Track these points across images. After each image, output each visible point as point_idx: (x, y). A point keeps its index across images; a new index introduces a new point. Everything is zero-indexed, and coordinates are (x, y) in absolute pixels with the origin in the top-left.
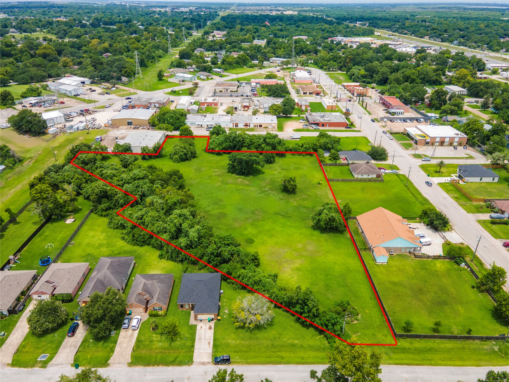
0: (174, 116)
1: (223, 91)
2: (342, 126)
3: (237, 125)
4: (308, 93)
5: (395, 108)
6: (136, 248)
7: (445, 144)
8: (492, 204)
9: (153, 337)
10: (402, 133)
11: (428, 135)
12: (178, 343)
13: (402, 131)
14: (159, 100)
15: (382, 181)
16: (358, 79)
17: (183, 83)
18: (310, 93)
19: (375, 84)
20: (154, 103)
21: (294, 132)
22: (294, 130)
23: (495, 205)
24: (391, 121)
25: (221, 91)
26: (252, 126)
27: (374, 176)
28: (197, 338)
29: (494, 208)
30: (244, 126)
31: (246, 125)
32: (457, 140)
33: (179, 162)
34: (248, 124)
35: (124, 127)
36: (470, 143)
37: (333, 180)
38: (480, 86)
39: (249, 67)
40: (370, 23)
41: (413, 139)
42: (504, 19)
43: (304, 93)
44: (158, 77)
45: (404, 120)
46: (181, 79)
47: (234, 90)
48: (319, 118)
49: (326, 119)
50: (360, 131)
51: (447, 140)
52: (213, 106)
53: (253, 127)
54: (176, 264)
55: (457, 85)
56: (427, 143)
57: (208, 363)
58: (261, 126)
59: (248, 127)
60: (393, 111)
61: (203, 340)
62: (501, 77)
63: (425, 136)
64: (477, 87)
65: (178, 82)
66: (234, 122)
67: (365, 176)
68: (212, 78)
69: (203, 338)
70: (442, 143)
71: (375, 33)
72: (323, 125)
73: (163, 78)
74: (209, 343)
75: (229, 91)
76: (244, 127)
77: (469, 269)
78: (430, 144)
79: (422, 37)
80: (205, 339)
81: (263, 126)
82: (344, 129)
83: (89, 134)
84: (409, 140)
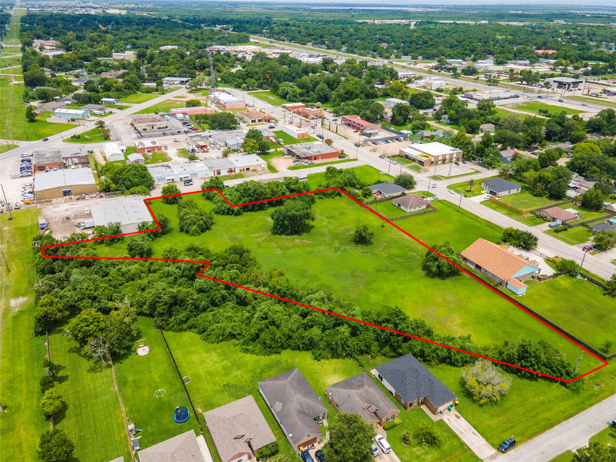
0: (137, 173)
1: (148, 128)
2: (335, 157)
3: (219, 173)
4: (257, 121)
5: (367, 129)
6: (273, 356)
7: (446, 162)
8: (541, 214)
9: (414, 451)
10: (399, 156)
11: (429, 155)
12: (445, 447)
13: (398, 153)
14: (75, 153)
15: (435, 210)
16: (294, 99)
17: (73, 123)
18: (259, 121)
19: (320, 103)
20: (71, 158)
21: (290, 171)
22: (289, 169)
23: (545, 215)
24: (374, 143)
25: (145, 130)
26: (237, 171)
27: (425, 207)
28: (458, 433)
29: (546, 217)
30: (228, 172)
31: (231, 171)
32: (455, 156)
33: (199, 234)
34: (233, 169)
35: (59, 199)
36: (467, 158)
37: (392, 220)
38: (420, 97)
39: (146, 92)
40: (234, 28)
41: (414, 160)
42: (359, 21)
43: (253, 121)
44: (28, 117)
45: (386, 141)
46: (70, 118)
47: (162, 126)
48: (305, 150)
49: (314, 150)
50: (356, 160)
51: (447, 157)
52: (156, 151)
53: (239, 171)
54: (342, 360)
55: (396, 98)
56: (432, 163)
57: (496, 454)
58: (248, 169)
59: (233, 173)
60: (368, 132)
61: (465, 433)
62: (418, 86)
63: (427, 155)
64: (418, 99)
65: (66, 122)
66: (216, 169)
67: (417, 209)
68: (111, 113)
69: (463, 431)
70: (444, 161)
71: (251, 40)
72: (315, 159)
73: (36, 118)
74: (474, 433)
75: (155, 128)
76: (228, 174)
77: (586, 279)
78: (434, 163)
79: (305, 44)
80: (466, 431)
81: (251, 170)
82: (337, 159)
83: (14, 220)
84: (411, 163)
